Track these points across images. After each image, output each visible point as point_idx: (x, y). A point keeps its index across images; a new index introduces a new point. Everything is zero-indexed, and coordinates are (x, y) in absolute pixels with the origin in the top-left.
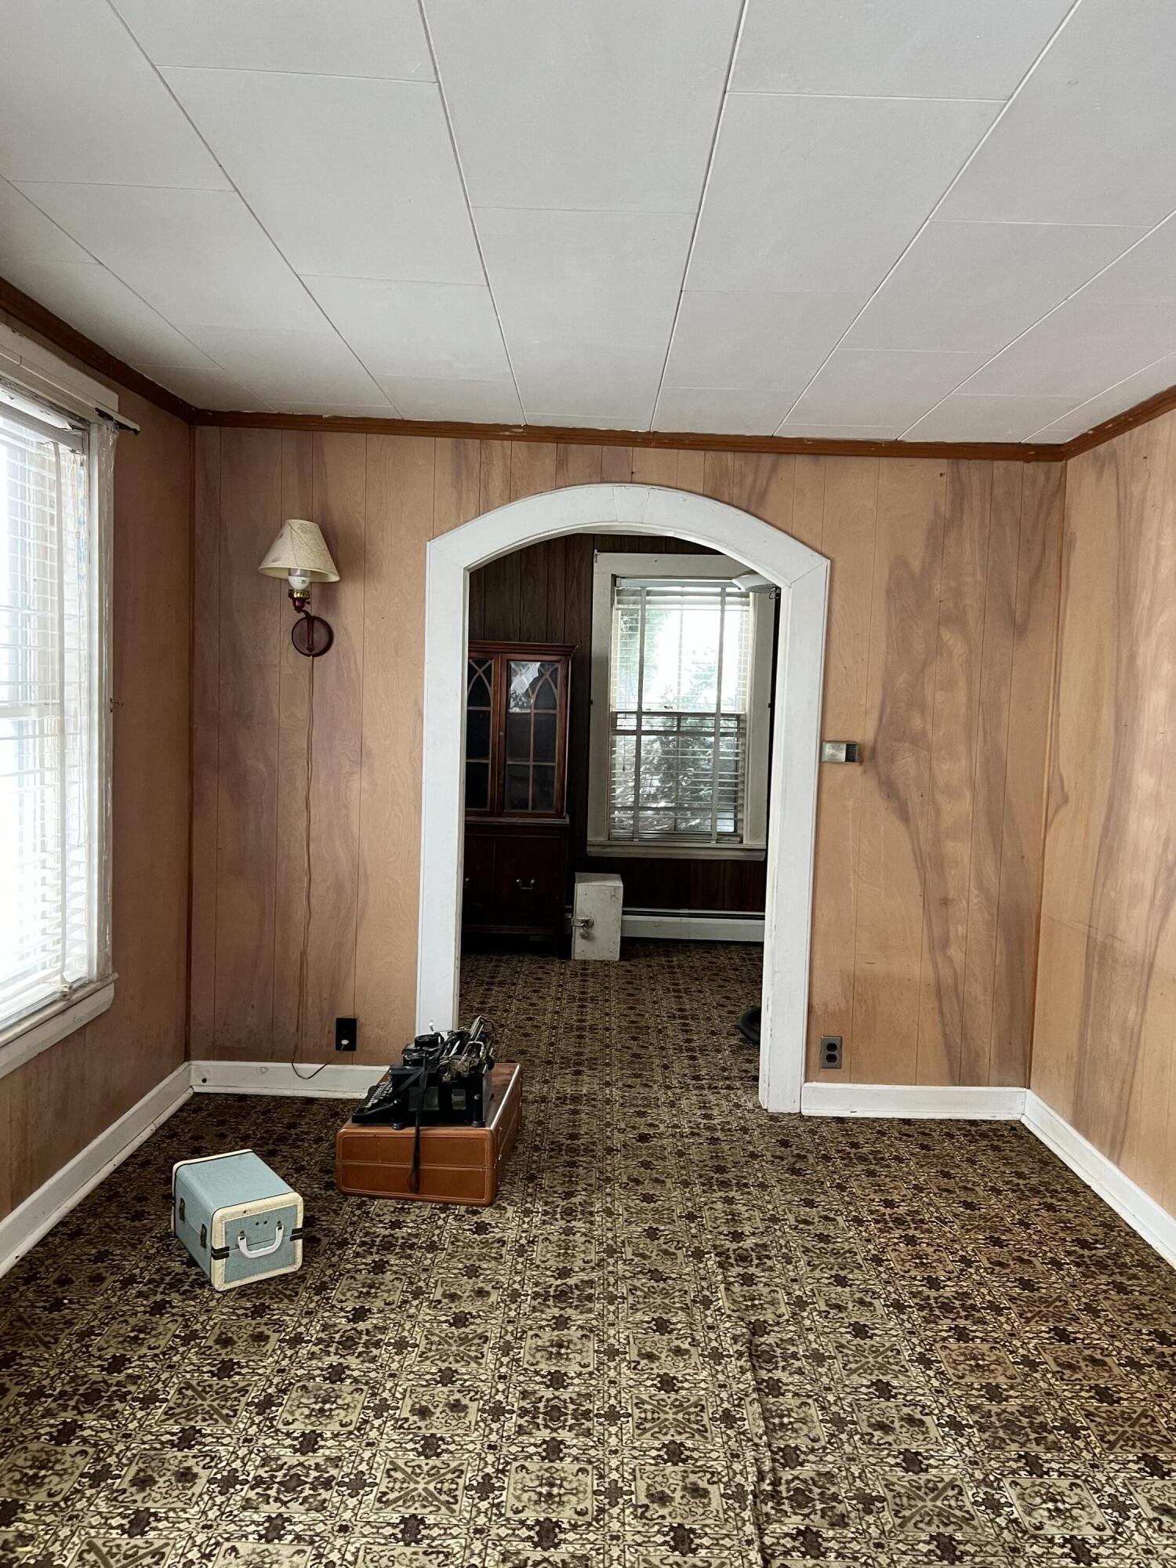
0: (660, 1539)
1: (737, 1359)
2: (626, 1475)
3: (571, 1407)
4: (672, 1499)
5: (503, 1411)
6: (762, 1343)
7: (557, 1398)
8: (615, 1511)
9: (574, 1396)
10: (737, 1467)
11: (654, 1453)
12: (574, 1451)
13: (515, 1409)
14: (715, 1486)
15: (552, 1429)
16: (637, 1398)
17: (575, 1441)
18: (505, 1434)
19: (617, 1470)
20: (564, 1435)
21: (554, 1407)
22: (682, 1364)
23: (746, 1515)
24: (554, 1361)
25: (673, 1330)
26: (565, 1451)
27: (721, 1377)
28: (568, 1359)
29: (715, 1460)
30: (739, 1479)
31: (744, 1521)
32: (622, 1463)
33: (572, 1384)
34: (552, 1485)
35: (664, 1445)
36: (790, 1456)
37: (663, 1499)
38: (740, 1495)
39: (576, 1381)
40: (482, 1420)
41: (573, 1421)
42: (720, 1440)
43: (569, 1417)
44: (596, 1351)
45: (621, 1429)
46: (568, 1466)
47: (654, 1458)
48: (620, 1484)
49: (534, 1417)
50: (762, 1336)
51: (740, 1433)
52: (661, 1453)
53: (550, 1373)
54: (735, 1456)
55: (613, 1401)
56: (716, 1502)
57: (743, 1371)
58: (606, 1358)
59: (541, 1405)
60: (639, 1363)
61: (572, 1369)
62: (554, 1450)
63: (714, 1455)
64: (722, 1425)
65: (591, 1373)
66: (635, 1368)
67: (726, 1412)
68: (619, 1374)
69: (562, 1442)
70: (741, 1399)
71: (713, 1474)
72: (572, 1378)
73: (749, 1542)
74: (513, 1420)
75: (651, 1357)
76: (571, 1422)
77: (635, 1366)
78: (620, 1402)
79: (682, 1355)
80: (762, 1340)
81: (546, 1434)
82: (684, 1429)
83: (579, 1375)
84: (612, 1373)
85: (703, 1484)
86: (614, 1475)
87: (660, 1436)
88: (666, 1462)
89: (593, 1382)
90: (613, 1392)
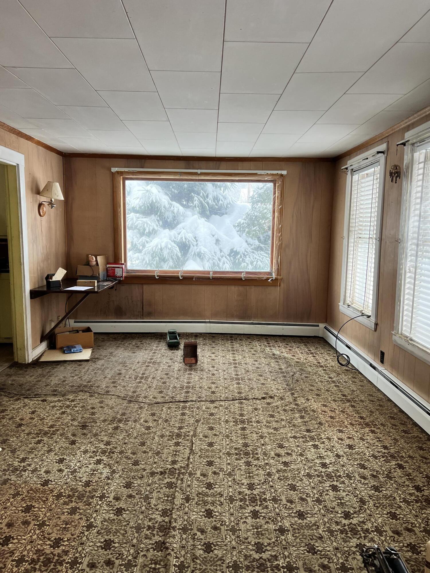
0: (216, 463)
1: (176, 527)
2: (226, 479)
3: (247, 503)
4: (212, 473)
5: (273, 500)
6: (161, 537)
7: (253, 506)
8: (229, 470)
9: (247, 508)
10: (189, 482)
11: (217, 486)
12: (244, 487)
13: (268, 501)
14: (198, 477)
15: (253, 494)
16: (222, 507)
17: (244, 490)
18: (269, 492)
19: (229, 481)
20: (248, 492)
21: (253, 502)
22: (202, 524)
23: (190, 469)
24: (258, 524)
25: (203, 545)
26: (247, 487)
27: (186, 518)
28: (253, 526)
29: (196, 484)
30: (189, 479)
31: (192, 468)
32: (227, 482)
33: (249, 513)
34: (249, 476)
35: (213, 489)
36: (170, 485)
37: (215, 473)
38: (190, 474)
39: (247, 515)
40: (279, 496)
41: (246, 497)
42: (193, 491)
43: (247, 499)
44: (241, 530)
45: (228, 494)
46: (245, 482)
47: (217, 484)
48: (228, 477)
49: (260, 498)
50: (160, 541)
51: (185, 494)
52: (214, 486)
53: (259, 518)
54: (189, 486)
55: (231, 506)
56: (198, 473)
57: (176, 520)
58: (236, 527)
59: (259, 503)
60: (221, 525)
61: (249, 520)
62: (251, 487)
63: (196, 486)
64: (191, 496)
65: (241, 518)
66: (222, 522)
67: (187, 502)
68: (229, 519)
69: (249, 489)
70: (180, 507)
71: (198, 480)
72: (249, 516)
73: (191, 463)
74: (268, 497)
75: (215, 528)
76: (247, 497)
77: (223, 523)
78: (229, 505)
79: (201, 529)
80: (160, 539)
81: (255, 492)
82: (205, 494)
83: (246, 518)
84: (232, 519)
85: (202, 477)
86: (230, 479)
87: (214, 492)
88: (213, 483)
89: (240, 515)
90: (232, 510)
